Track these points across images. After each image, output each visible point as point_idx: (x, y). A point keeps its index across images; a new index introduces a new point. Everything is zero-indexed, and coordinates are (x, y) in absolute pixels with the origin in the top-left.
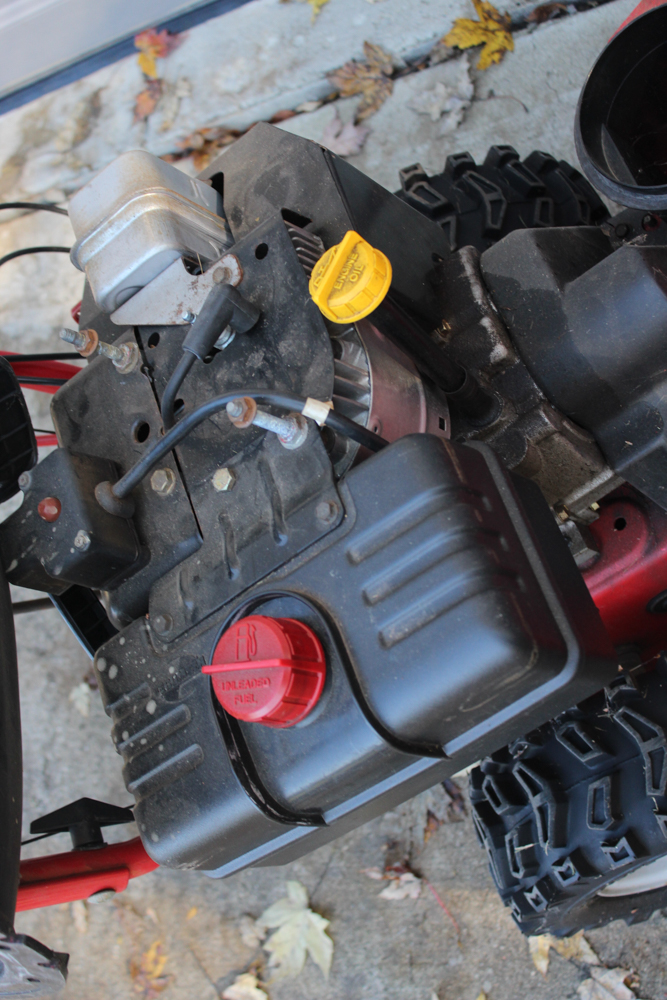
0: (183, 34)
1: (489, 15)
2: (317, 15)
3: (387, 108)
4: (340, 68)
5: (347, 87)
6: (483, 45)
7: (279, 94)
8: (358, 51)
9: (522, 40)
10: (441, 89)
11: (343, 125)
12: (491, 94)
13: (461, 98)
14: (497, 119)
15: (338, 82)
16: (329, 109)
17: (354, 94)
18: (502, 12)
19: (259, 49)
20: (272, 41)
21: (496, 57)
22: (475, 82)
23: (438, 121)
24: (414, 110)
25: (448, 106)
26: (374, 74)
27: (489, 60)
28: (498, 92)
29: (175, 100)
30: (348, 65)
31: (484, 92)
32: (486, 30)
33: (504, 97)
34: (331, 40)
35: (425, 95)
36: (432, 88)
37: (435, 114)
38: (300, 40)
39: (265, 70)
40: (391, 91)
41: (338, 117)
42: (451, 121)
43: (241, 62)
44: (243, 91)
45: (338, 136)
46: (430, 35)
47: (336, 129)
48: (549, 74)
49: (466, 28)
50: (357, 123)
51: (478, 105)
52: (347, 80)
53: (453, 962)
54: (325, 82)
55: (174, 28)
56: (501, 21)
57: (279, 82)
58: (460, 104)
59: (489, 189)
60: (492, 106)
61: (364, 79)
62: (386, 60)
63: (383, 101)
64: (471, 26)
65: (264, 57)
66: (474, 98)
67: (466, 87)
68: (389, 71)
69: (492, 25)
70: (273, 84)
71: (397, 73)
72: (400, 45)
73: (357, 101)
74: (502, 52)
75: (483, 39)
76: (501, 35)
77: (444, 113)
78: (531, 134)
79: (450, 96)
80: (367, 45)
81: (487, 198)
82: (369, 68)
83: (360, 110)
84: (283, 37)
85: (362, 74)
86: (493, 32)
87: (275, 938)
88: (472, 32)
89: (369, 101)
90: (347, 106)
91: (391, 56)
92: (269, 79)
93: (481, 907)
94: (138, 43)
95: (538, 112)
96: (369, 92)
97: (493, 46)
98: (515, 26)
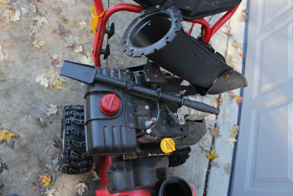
0: (238, 105)
1: (214, 157)
2: (229, 129)
4: (219, 129)
5: (216, 129)
6: (210, 154)
7: (221, 118)
8: (220, 134)
9: (208, 161)
10: (207, 144)
11: (210, 126)
12: (202, 152)
13: (204, 147)
15: (217, 128)
16: (214, 125)
17: (214, 130)
18: (214, 160)
19: (229, 117)
20: (229, 120)
21: (207, 156)
22: (205, 150)
23: (202, 142)
24: (206, 138)
25: (204, 144)
26: (215, 134)
27: (207, 154)
28: (202, 153)
29: (229, 99)
30: (219, 131)
31: (203, 151)
32: (212, 156)
33: (200, 154)
34: (224, 130)
35: (208, 141)
36: (208, 143)
37: (204, 142)
38: (227, 125)
39: (225, 117)
40: (211, 136)
41: (212, 125)
42: (201, 144)
43: (229, 113)
44: (224, 112)
45: (209, 124)
46: (216, 146)
47: (210, 124)
48: (200, 163)
49: (214, 153)
50: (209, 128)
51: (201, 149)
52: (217, 130)
53: (69, 86)
54: (218, 126)
55: (240, 105)
56: (212, 159)
57: (222, 118)
58: (203, 146)
59: (182, 154)
60: (200, 152)
61: (215, 133)
62: (216, 138)
63: (210, 134)
64: (214, 154)
65: (228, 118)
66: (203, 149)
67: (205, 149)
68: (214, 137)
69: (212, 157)
70: (223, 117)
71: (213, 138)
72: (218, 141)
73: (213, 130)
74: (208, 157)
75: (211, 155)
76: (210, 158)
77: (203, 143)
78: (192, 156)
79: (205, 145)
80: (220, 136)
81: (181, 153)
82: (217, 134)
83: (211, 130)
84: (229, 122)
85: (216, 133)
86: (211, 157)
87: (86, 58)
88: (213, 154)
89: (212, 132)
90: (213, 128)
91: (217, 139)
92: (224, 117)
93: (75, 94)
94: (241, 97)
95: (195, 158)
98: (210, 161)
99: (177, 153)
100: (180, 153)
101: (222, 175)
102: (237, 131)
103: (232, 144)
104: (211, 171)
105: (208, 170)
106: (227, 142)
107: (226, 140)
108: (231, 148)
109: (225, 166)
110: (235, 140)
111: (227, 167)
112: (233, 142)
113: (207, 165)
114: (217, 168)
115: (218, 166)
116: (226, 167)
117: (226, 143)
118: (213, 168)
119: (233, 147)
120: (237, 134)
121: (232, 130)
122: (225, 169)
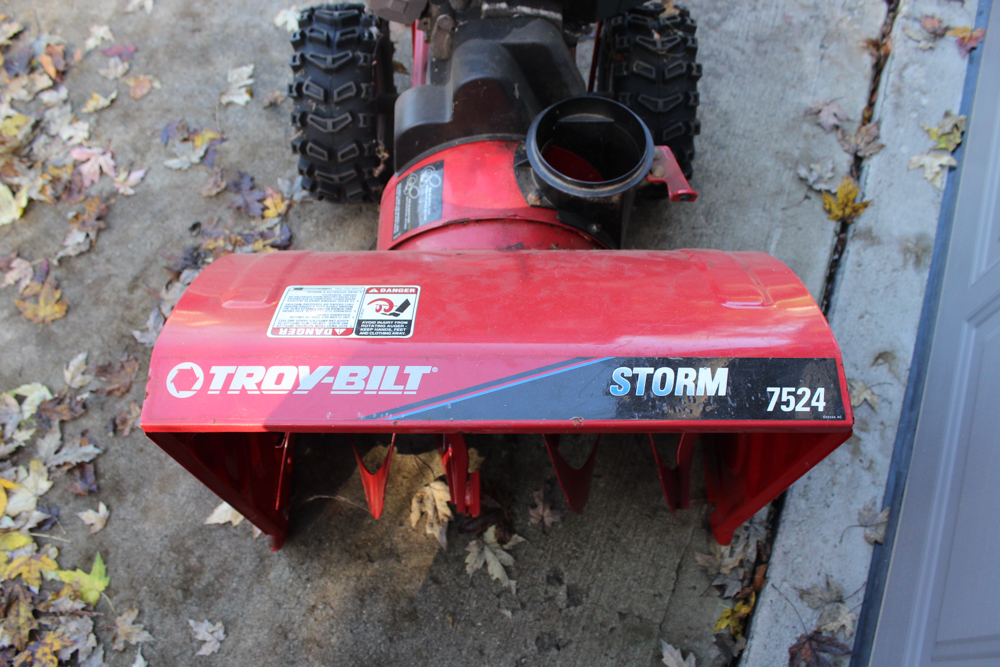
1: (856, 211)
2: (923, 128)
3: (837, 146)
4: (878, 129)
5: (865, 129)
8: (883, 140)
9: (833, 225)
10: (829, 175)
11: (840, 120)
12: (807, 197)
13: (815, 182)
14: (789, 194)
15: (871, 125)
16: (858, 118)
17: (858, 132)
18: (855, 220)
19: (924, 93)
20: (925, 101)
21: (827, 207)
22: (819, 192)
23: (809, 166)
24: (824, 158)
25: (814, 173)
26: (862, 145)
27: (827, 201)
28: (806, 202)
29: (920, 39)
30: (878, 133)
31: (813, 195)
32: (846, 206)
33: (800, 203)
34: (902, 131)
35: (830, 166)
36: (834, 171)
37: (812, 166)
38: (914, 115)
39: (906, 91)
40: (846, 151)
41: (850, 119)
42: (803, 172)
43: (922, 81)
44: (900, 76)
45: (835, 115)
46: (868, 181)
47: (838, 114)
48: (800, 229)
49: (851, 192)
50: (837, 127)
51: (805, 189)
52: (869, 130)
54: (876, 119)
55: (974, 52)
56: (850, 217)
57: (893, 96)
58: (811, 180)
60: (800, 195)
61: (863, 139)
62: (868, 154)
63: (842, 146)
64: (851, 196)
65: (916, 94)
66: (810, 188)
67: (818, 187)
68: (861, 155)
69: (848, 211)
70: (893, 92)
71: (857, 158)
72: (871, 167)
73: (852, 133)
74: (829, 212)
75: (840, 201)
76: (840, 213)
77: (811, 170)
79: (820, 177)
80: (882, 146)
82: (868, 143)
83: (844, 131)
84: (923, 107)
85: (867, 139)
86: (843, 209)
88: (847, 196)
89: (847, 138)
90: (853, 126)
91: (869, 158)
92: (899, 91)
94: (979, 30)
95: (779, 214)
96: (853, 140)
97: (834, 207)
98: (844, 225)
99: (643, 98)
100: (656, 103)
101: (894, 270)
102: (958, 134)
103: (937, 173)
104: (845, 255)
105: (836, 257)
106: (911, 167)
107: (910, 161)
108: (934, 187)
109: (907, 240)
110: (946, 160)
111: (916, 245)
112: (942, 166)
113: (830, 240)
114: (872, 245)
115: (872, 238)
116: (910, 245)
117: (908, 170)
118: (853, 248)
119: (941, 182)
120: (958, 141)
121: (935, 129)
122: (906, 251)
